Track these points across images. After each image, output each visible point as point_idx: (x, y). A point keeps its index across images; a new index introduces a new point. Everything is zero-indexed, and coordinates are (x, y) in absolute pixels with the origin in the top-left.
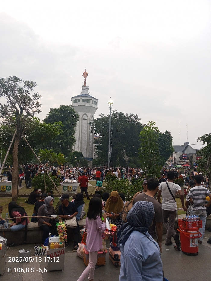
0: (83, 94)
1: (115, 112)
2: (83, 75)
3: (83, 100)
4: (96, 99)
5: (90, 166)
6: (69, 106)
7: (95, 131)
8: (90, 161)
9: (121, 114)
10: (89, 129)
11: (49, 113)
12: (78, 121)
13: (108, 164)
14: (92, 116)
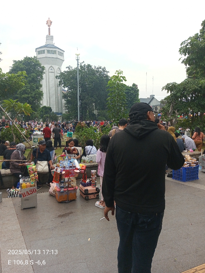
0: (48, 44)
1: (83, 65)
2: (47, 24)
3: (49, 52)
4: (62, 50)
5: (60, 120)
6: (33, 57)
7: (63, 85)
8: (60, 116)
9: (88, 65)
10: (56, 83)
11: (12, 66)
12: (45, 73)
13: (78, 118)
14: (59, 68)
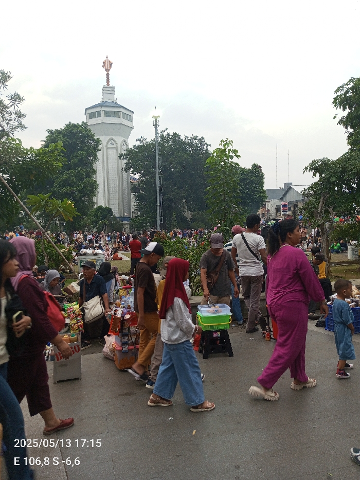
0: (106, 101)
2: (104, 66)
3: (107, 114)
4: (129, 110)
7: (132, 169)
9: (176, 135)
10: (120, 166)
11: (45, 140)
12: (100, 150)
14: (125, 141)
